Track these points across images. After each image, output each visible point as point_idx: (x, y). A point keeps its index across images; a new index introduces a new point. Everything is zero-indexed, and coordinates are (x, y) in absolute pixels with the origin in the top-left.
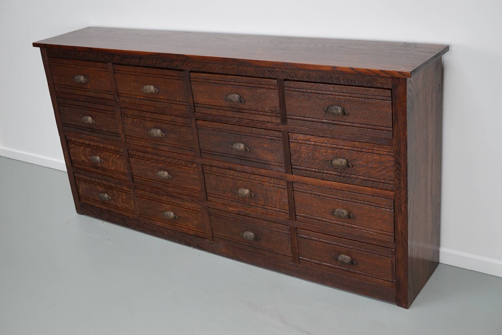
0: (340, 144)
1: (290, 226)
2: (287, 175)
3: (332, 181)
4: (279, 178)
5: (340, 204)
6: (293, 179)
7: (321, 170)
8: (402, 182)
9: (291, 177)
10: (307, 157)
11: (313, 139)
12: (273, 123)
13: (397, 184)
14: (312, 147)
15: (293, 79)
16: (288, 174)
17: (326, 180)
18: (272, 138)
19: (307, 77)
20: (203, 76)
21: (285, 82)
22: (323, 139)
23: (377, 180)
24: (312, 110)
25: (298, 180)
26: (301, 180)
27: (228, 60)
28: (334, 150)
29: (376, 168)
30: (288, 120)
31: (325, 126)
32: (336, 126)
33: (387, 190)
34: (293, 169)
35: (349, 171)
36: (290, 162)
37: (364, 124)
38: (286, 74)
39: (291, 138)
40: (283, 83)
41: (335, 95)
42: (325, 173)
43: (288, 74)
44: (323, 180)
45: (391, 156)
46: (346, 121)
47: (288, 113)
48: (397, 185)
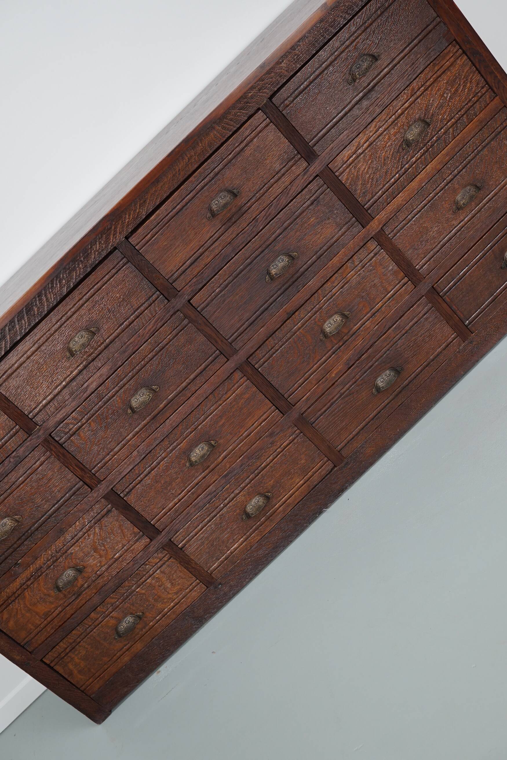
0: (397, 108)
1: (423, 296)
2: (368, 227)
3: (424, 168)
4: (362, 244)
5: (457, 186)
6: (379, 224)
7: (402, 168)
8: (496, 73)
9: (374, 226)
10: (373, 173)
11: (362, 138)
12: (299, 175)
13: (493, 81)
14: (369, 151)
15: (281, 84)
16: (369, 225)
17: (417, 175)
18: (311, 199)
19: (296, 62)
20: (151, 222)
21: (274, 100)
22: (374, 124)
23: (469, 104)
24: (334, 101)
25: (387, 217)
26: (391, 212)
27: (177, 150)
28: (397, 123)
29: (456, 90)
30: (315, 148)
31: (365, 103)
32: (376, 87)
33: (488, 104)
34: (369, 211)
35: (432, 130)
36: (359, 204)
37: (406, 48)
38: (267, 87)
39: (335, 170)
40: (271, 104)
41: (347, 47)
42: (409, 169)
43: (269, 84)
44: (413, 179)
45: (460, 57)
46: (383, 67)
47: (307, 138)
48: (494, 83)
